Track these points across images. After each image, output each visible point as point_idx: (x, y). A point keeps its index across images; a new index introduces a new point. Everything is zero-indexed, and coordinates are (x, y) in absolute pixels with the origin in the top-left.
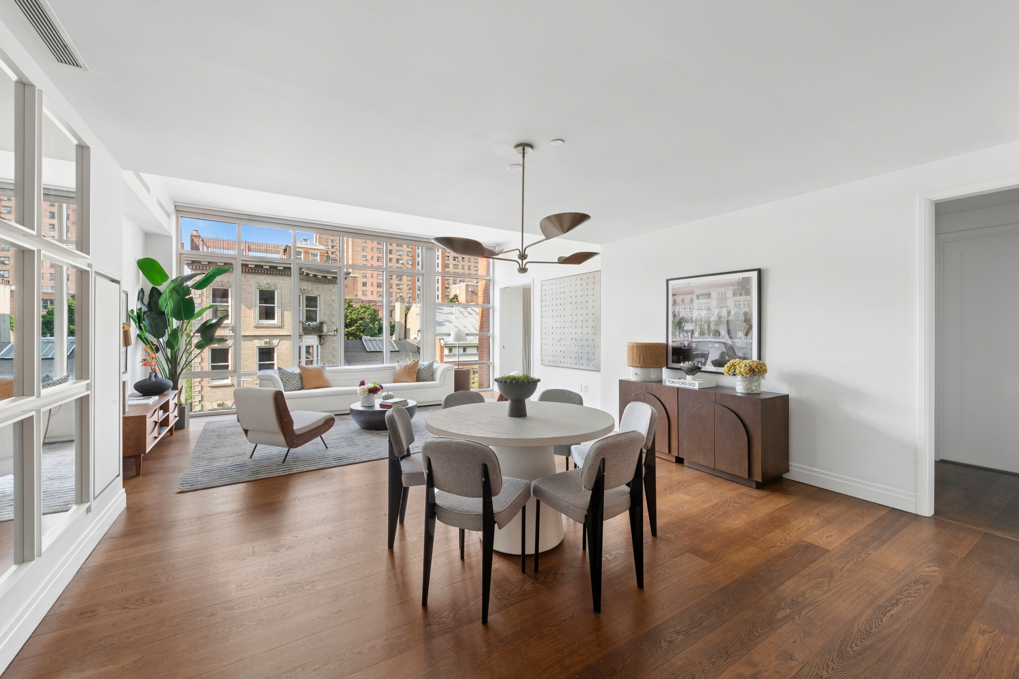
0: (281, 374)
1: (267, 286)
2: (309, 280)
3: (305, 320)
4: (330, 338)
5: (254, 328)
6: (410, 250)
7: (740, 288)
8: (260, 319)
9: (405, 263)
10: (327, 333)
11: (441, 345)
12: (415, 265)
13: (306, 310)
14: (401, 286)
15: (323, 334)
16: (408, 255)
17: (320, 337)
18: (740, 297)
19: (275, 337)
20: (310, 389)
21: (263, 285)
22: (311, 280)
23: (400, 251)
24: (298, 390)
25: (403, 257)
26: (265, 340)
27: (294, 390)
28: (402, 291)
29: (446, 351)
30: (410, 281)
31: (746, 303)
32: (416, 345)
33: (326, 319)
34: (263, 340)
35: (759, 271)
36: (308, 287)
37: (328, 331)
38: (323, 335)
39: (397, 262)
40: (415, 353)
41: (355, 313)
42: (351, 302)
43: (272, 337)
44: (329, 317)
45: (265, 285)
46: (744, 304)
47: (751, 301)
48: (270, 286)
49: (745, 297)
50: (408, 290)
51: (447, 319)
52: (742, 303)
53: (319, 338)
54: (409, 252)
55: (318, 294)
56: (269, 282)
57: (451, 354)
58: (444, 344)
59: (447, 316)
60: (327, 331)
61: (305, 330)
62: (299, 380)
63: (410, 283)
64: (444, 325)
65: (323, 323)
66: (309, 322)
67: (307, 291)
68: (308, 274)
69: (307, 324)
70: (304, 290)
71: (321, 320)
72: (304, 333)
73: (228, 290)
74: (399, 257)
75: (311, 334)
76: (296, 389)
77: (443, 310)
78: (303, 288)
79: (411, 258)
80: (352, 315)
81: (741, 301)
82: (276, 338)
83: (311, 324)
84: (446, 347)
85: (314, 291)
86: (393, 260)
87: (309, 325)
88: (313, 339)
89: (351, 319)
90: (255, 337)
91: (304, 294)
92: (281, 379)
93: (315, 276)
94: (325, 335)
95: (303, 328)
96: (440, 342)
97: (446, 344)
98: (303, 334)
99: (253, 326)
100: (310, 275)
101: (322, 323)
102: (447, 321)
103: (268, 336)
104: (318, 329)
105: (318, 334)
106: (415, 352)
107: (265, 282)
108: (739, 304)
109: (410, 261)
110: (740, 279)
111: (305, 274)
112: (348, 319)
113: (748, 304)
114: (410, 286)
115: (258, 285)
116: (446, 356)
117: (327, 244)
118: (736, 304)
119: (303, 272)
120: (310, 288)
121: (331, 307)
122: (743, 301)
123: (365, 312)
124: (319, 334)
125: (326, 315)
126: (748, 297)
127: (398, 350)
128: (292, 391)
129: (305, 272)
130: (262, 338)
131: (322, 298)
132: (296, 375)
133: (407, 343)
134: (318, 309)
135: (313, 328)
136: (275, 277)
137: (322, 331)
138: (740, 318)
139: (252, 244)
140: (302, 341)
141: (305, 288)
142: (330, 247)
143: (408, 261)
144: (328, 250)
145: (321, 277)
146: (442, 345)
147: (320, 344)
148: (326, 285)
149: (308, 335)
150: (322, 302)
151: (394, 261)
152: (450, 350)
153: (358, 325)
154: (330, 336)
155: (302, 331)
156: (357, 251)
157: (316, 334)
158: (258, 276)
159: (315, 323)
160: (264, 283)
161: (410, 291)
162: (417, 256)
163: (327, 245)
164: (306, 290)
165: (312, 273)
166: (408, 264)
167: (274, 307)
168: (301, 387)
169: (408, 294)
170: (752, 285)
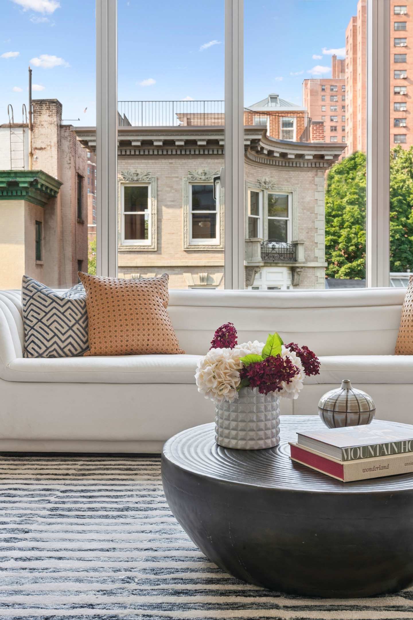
0: (28, 298)
1: (203, 177)
2: (274, 163)
3: (266, 238)
4: (310, 272)
5: (185, 253)
8: (193, 238)
10: (304, 263)
13: (269, 220)
15: (297, 265)
17: (293, 270)
19: (216, 269)
20: (106, 354)
21: (197, 176)
22: (277, 164)
24: (74, 355)
26: (201, 274)
27: (61, 356)
33: (303, 238)
34: (197, 273)
36: (272, 177)
37: (307, 261)
38: (298, 267)
43: (212, 269)
44: (307, 233)
45: (200, 177)
48: (209, 176)
53: (290, 272)
55: (290, 189)
56: (207, 169)
60: (304, 260)
61: (266, 258)
62: (77, 322)
65: (297, 244)
66: (274, 243)
67: (270, 185)
68: (271, 153)
69: (270, 245)
70: (265, 183)
71: (295, 239)
72: (265, 263)
73: (147, 188)
75: (276, 265)
76: (66, 350)
78: (263, 180)
80: (358, 238)
82: (218, 272)
83: (277, 246)
85: (282, 185)
87: (273, 249)
88: (280, 275)
89: (356, 245)
90: (186, 269)
91: (265, 191)
92: (25, 314)
93: (284, 155)
94: (302, 267)
95: (262, 253)
98: (262, 264)
99: (183, 249)
100: (277, 155)
101: (295, 245)
103: (205, 267)
104: (288, 255)
105: (288, 265)
107: (200, 171)
111: (265, 152)
112: (352, 245)
115: (190, 176)
119: (262, 148)
120: (275, 180)
121: (311, 213)
124: (291, 265)
125: (302, 229)
128: (54, 357)
129: (266, 149)
130: (196, 270)
131: (295, 196)
132: (69, 304)
134: (290, 218)
135: (280, 254)
136: (216, 161)
137: (295, 260)
139: (192, 116)
140: (261, 278)
141: (267, 180)
145: (293, 157)
147: (292, 284)
148: (303, 173)
149: (271, 266)
150: (296, 204)
154: (311, 270)
155: (260, 259)
157: (285, 265)
158: (190, 161)
159: (284, 244)
160: (199, 173)
164: (269, 183)
165: (278, 151)
167: (215, 215)
168: (84, 347)
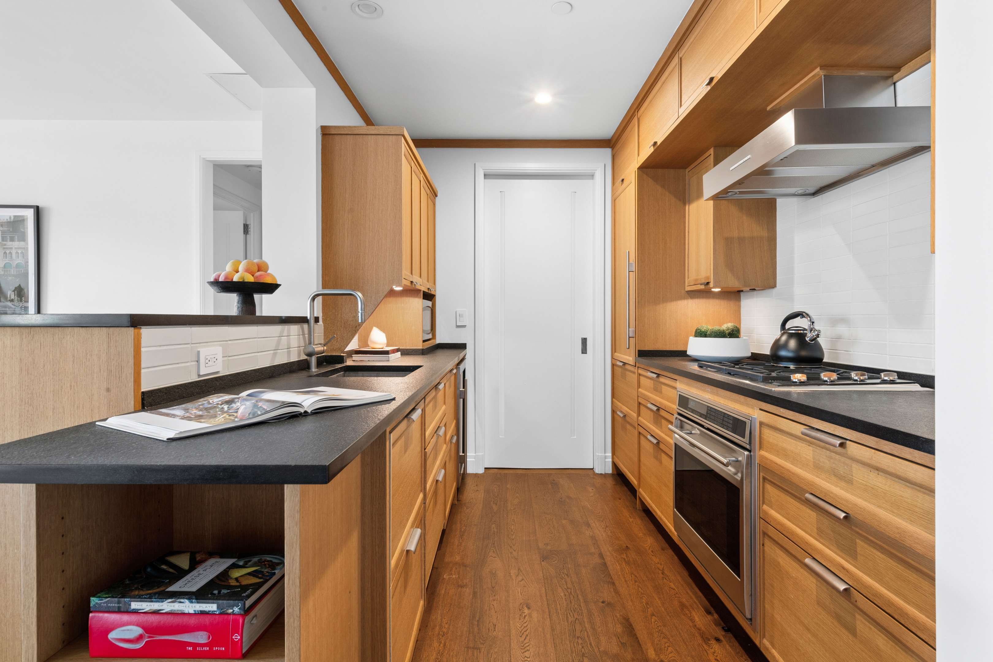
7: (11, 230)
18: (11, 242)
31: (20, 251)
35: (38, 211)
46: (17, 253)
47: (26, 249)
49: (18, 243)
52: (14, 252)
81: (13, 249)
108: (10, 253)
110: (10, 218)
113: (22, 253)
118: (5, 253)
122: (16, 248)
126: (22, 244)
138: (12, 273)
170: (27, 228)
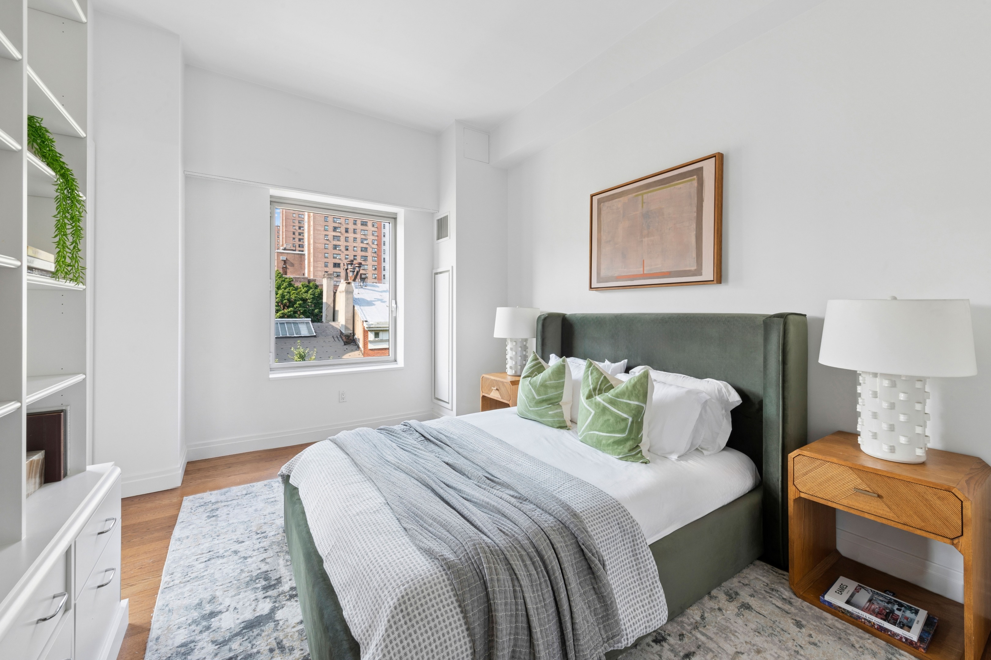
6: (376, 230)
9: (370, 243)
11: (364, 328)
12: (381, 245)
14: (365, 266)
16: (373, 235)
23: (364, 230)
25: (368, 237)
28: (367, 272)
29: (371, 336)
30: (376, 261)
32: (339, 328)
39: (362, 242)
40: (336, 339)
41: (294, 293)
42: (293, 281)
50: (373, 271)
51: (380, 298)
54: (375, 231)
57: (377, 339)
58: (367, 328)
59: (380, 294)
63: (376, 263)
64: (374, 305)
74: (363, 237)
77: (378, 287)
79: (376, 238)
84: (371, 331)
86: (357, 240)
96: (363, 325)
97: (370, 328)
102: (379, 300)
106: (337, 337)
109: (376, 241)
114: (376, 267)
116: (371, 342)
117: (294, 224)
123: (306, 292)
127: (315, 334)
133: (330, 327)
142: (297, 228)
143: (373, 241)
144: (294, 231)
146: (366, 329)
151: (359, 240)
152: (377, 335)
153: (297, 305)
156: (319, 230)
161: (376, 272)
162: (383, 236)
163: (294, 226)
166: (373, 244)
169: (374, 275)
